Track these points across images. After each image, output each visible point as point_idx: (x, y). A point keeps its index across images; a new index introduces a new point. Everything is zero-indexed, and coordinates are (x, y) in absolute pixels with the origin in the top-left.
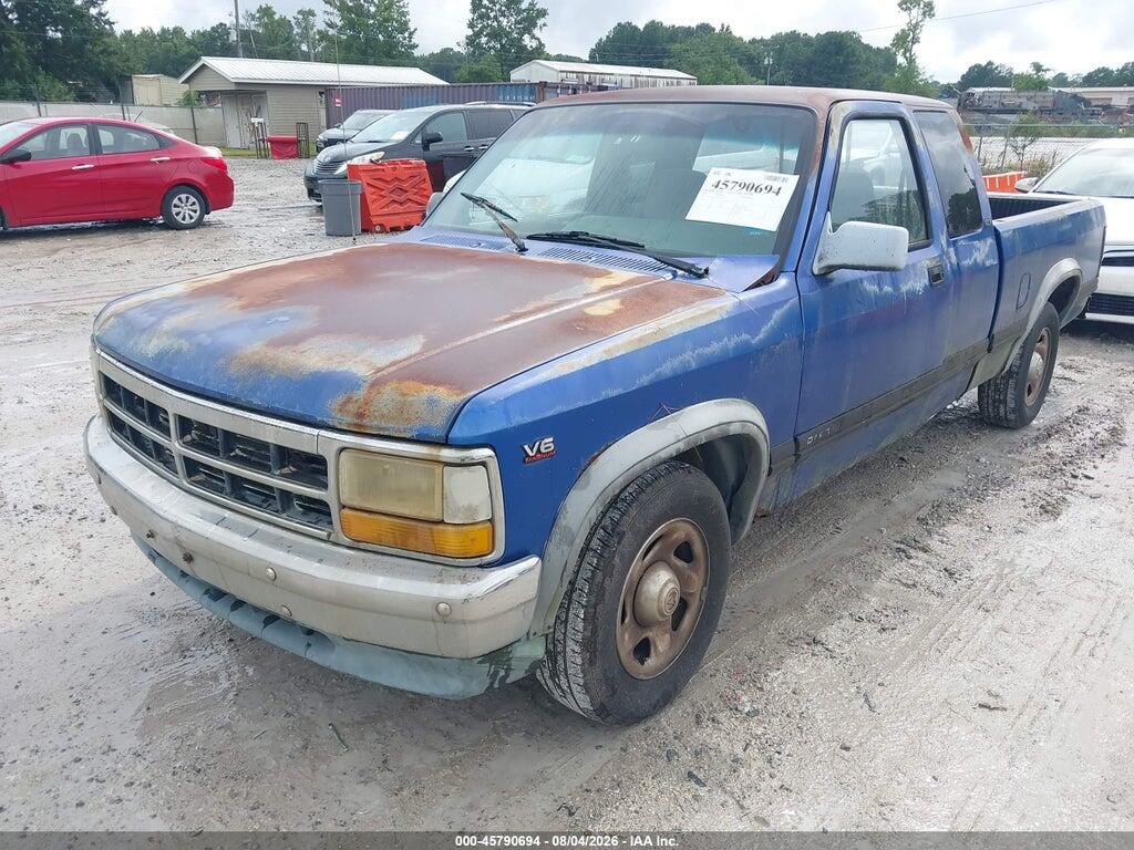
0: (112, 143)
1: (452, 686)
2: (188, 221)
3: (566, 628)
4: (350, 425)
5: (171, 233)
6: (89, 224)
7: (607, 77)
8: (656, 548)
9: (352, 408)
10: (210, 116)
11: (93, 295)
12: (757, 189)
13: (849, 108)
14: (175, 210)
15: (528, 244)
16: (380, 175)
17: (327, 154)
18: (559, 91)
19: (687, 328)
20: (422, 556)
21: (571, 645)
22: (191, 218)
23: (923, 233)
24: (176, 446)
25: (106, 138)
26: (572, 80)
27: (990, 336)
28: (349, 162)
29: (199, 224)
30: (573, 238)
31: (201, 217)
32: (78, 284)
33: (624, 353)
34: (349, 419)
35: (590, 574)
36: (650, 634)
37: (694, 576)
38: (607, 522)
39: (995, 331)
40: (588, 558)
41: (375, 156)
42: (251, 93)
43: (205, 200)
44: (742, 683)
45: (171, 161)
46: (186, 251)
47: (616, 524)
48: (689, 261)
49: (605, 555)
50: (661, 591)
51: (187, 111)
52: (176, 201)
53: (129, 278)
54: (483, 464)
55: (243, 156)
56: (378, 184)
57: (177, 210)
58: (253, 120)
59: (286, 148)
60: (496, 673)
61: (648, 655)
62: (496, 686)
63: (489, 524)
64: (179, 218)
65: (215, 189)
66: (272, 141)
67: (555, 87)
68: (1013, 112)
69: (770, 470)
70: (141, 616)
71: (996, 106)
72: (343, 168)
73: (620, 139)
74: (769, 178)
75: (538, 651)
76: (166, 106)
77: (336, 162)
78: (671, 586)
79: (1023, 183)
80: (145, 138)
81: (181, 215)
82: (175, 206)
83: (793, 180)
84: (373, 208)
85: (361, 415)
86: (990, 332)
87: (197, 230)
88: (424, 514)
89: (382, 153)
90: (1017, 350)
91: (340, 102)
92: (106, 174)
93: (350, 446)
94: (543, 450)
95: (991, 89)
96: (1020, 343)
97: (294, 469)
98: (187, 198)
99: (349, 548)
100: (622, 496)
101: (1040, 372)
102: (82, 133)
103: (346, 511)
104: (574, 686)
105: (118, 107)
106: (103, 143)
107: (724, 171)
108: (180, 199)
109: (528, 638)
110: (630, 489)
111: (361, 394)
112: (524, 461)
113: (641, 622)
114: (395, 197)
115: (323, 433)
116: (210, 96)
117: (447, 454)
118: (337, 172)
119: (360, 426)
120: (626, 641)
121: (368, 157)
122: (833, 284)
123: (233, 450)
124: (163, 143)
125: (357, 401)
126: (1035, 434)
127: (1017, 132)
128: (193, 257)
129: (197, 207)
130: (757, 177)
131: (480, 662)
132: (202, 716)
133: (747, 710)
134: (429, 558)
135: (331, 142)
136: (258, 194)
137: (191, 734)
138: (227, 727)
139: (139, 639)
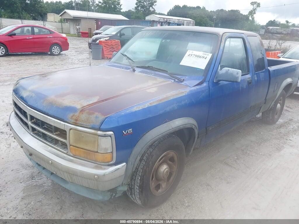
0: (38, 32)
1: (99, 197)
2: (56, 53)
3: (135, 181)
4: (73, 123)
5: (51, 57)
6: (31, 53)
7: (171, 20)
8: (163, 159)
9: (74, 118)
10: (66, 25)
11: (28, 72)
12: (200, 57)
13: (228, 35)
14: (53, 50)
15: (136, 69)
16: (107, 44)
17: (95, 37)
18: (158, 23)
19: (175, 97)
20: (92, 161)
21: (136, 187)
22: (57, 53)
23: (247, 70)
24: (29, 123)
25: (36, 30)
26: (162, 20)
27: (266, 99)
28: (100, 40)
29: (59, 54)
30: (148, 68)
31: (60, 52)
32: (25, 69)
33: (155, 104)
34: (73, 121)
35: (142, 167)
36: (160, 183)
37: (174, 166)
38: (149, 152)
39: (267, 98)
40: (142, 162)
41: (107, 38)
42: (77, 20)
43: (61, 48)
44: (186, 197)
45: (53, 37)
46: (55, 61)
47: (151, 153)
48: (179, 77)
49: (147, 162)
50: (164, 171)
51: (60, 24)
52: (53, 48)
53: (39, 68)
54: (110, 136)
55: (74, 36)
56: (107, 46)
57: (54, 50)
58: (77, 27)
59: (85, 35)
60: (112, 195)
61: (159, 189)
62: (112, 198)
63: (111, 153)
64: (54, 53)
65: (64, 45)
66: (82, 33)
67: (157, 22)
68: (279, 34)
69: (198, 137)
70: (23, 166)
71: (275, 32)
72: (98, 41)
73: (164, 40)
74: (203, 54)
75: (125, 188)
76: (56, 22)
77: (96, 39)
78: (167, 170)
79: (279, 55)
80: (46, 31)
81: (55, 52)
82: (53, 49)
83: (210, 55)
84: (105, 53)
85: (76, 120)
86: (266, 98)
87: (58, 56)
88: (92, 149)
89: (109, 38)
90: (273, 103)
91: (100, 23)
92: (35, 40)
93: (73, 128)
94: (129, 132)
95: (274, 27)
96: (274, 101)
97: (59, 133)
98: (57, 47)
99: (72, 157)
100: (154, 144)
101: (280, 109)
102: (30, 28)
103: (71, 147)
104: (136, 198)
105: (43, 22)
106: (35, 32)
107: (191, 51)
108: (54, 48)
109: (122, 185)
110: (156, 143)
111: (77, 114)
112: (123, 135)
113: (158, 179)
114: (111, 50)
115: (66, 124)
116: (67, 20)
117: (100, 133)
118: (97, 42)
119: (76, 123)
120: (153, 185)
121: (105, 39)
122: (219, 85)
123: (44, 126)
124: (51, 32)
125: (76, 116)
126: (277, 126)
127: (280, 39)
128: (56, 63)
129: (59, 50)
130: (201, 54)
131: (107, 192)
132: (34, 198)
133: (186, 205)
134: (94, 162)
135: (96, 34)
136: (76, 47)
137: (29, 203)
138: (40, 201)
139: (21, 173)
